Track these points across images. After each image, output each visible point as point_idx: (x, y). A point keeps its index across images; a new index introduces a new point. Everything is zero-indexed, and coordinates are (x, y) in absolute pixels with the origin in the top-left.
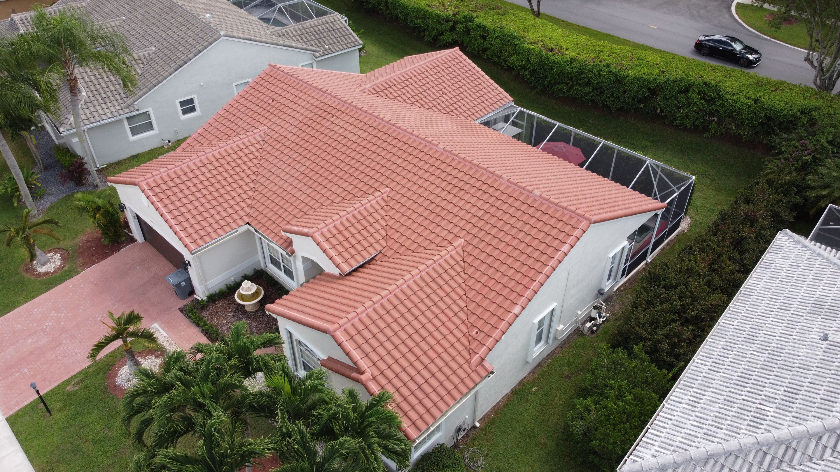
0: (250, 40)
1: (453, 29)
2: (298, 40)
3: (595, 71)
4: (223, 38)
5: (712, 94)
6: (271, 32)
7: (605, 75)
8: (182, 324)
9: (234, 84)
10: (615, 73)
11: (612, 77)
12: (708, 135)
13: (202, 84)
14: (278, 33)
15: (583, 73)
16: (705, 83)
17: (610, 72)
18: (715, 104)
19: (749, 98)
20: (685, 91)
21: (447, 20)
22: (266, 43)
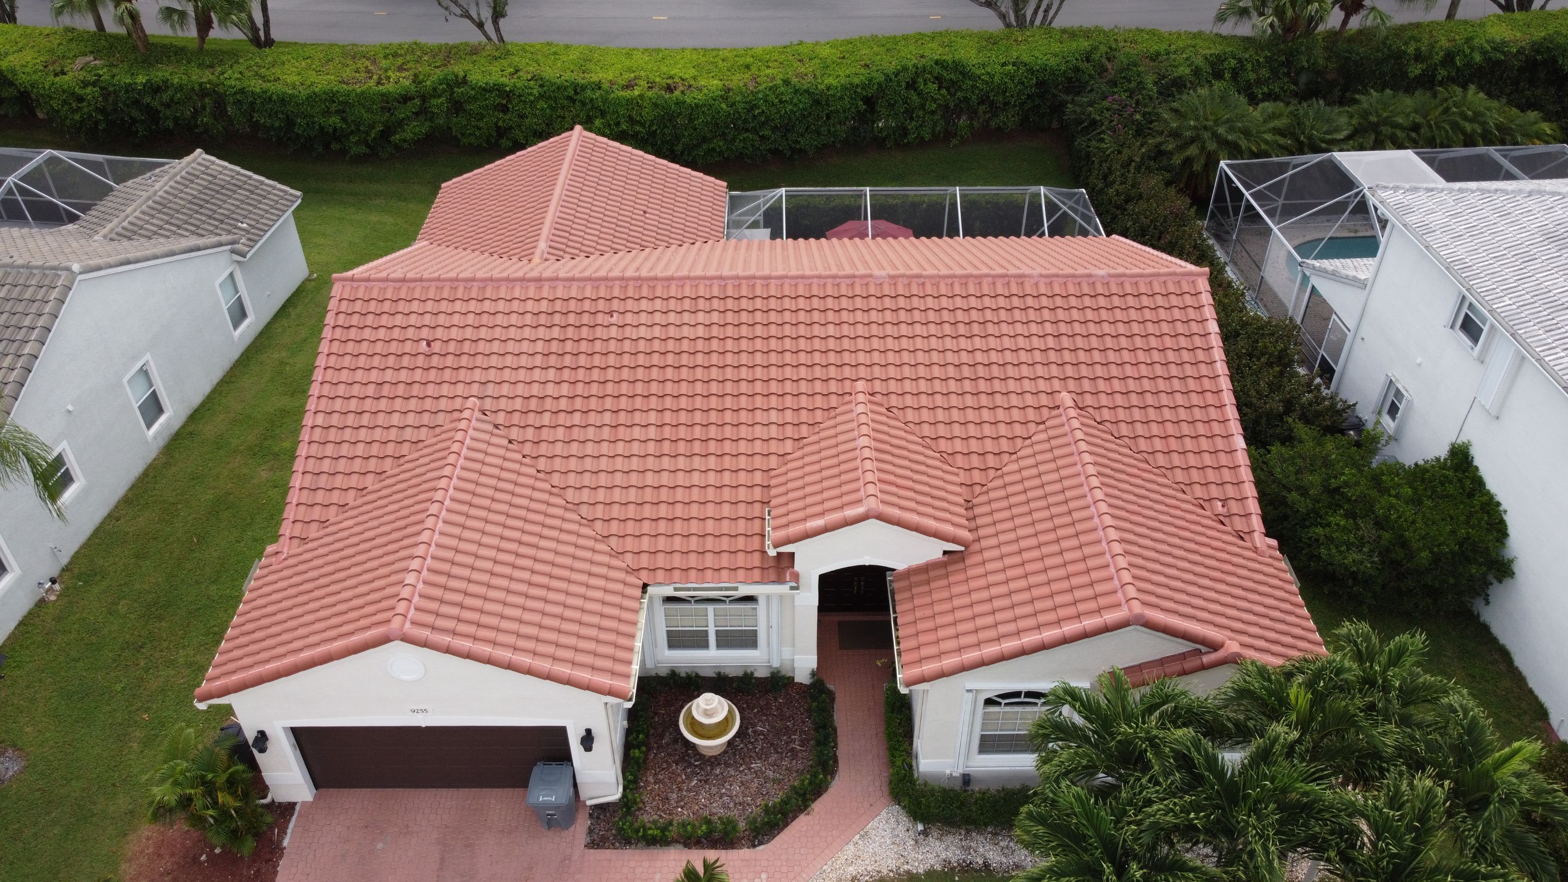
0: (128, 262)
1: (423, 112)
2: (175, 233)
3: (772, 97)
4: (80, 277)
5: (952, 76)
6: (105, 237)
7: (792, 99)
8: (632, 864)
9: (125, 380)
10: (807, 91)
11: (806, 100)
12: (955, 141)
13: (70, 408)
14: (118, 234)
15: (756, 107)
16: (937, 63)
17: (796, 91)
18: (960, 88)
19: (1004, 64)
20: (912, 85)
21: (405, 98)
22: (156, 257)
